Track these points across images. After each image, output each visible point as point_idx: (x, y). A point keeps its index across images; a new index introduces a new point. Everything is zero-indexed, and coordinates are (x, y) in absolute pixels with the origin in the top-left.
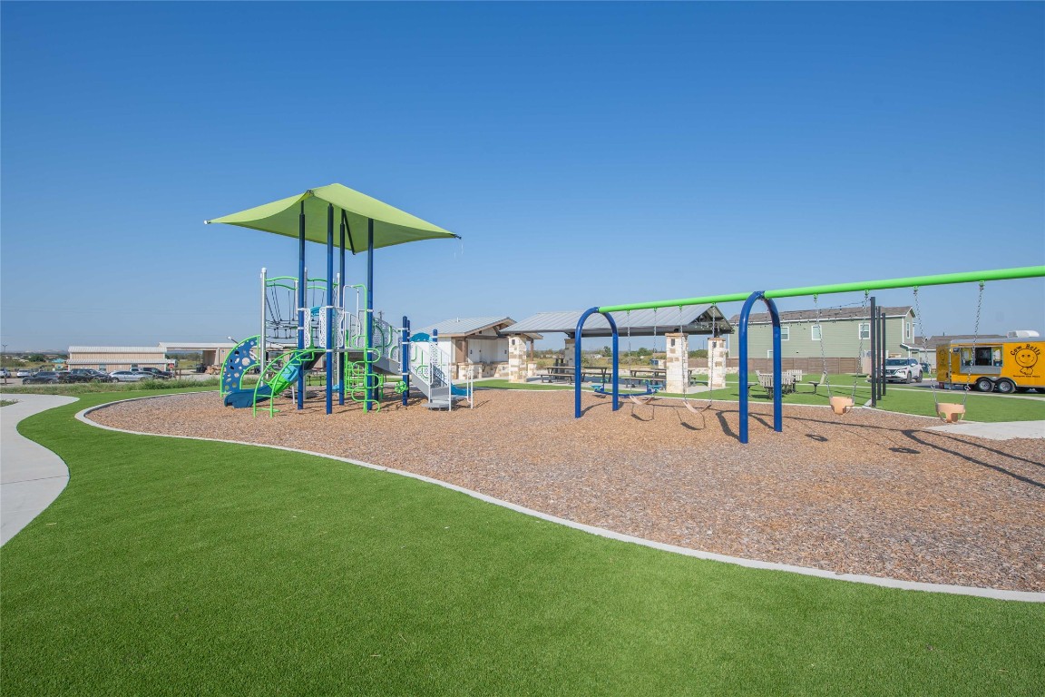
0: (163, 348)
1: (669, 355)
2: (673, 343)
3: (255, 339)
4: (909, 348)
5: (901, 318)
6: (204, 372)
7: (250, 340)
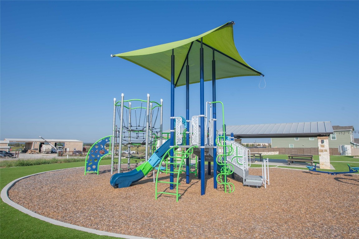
0: (7, 141)
1: (320, 148)
2: (322, 142)
3: (109, 138)
4: (355, 144)
5: (350, 131)
6: (26, 152)
7: (105, 139)
